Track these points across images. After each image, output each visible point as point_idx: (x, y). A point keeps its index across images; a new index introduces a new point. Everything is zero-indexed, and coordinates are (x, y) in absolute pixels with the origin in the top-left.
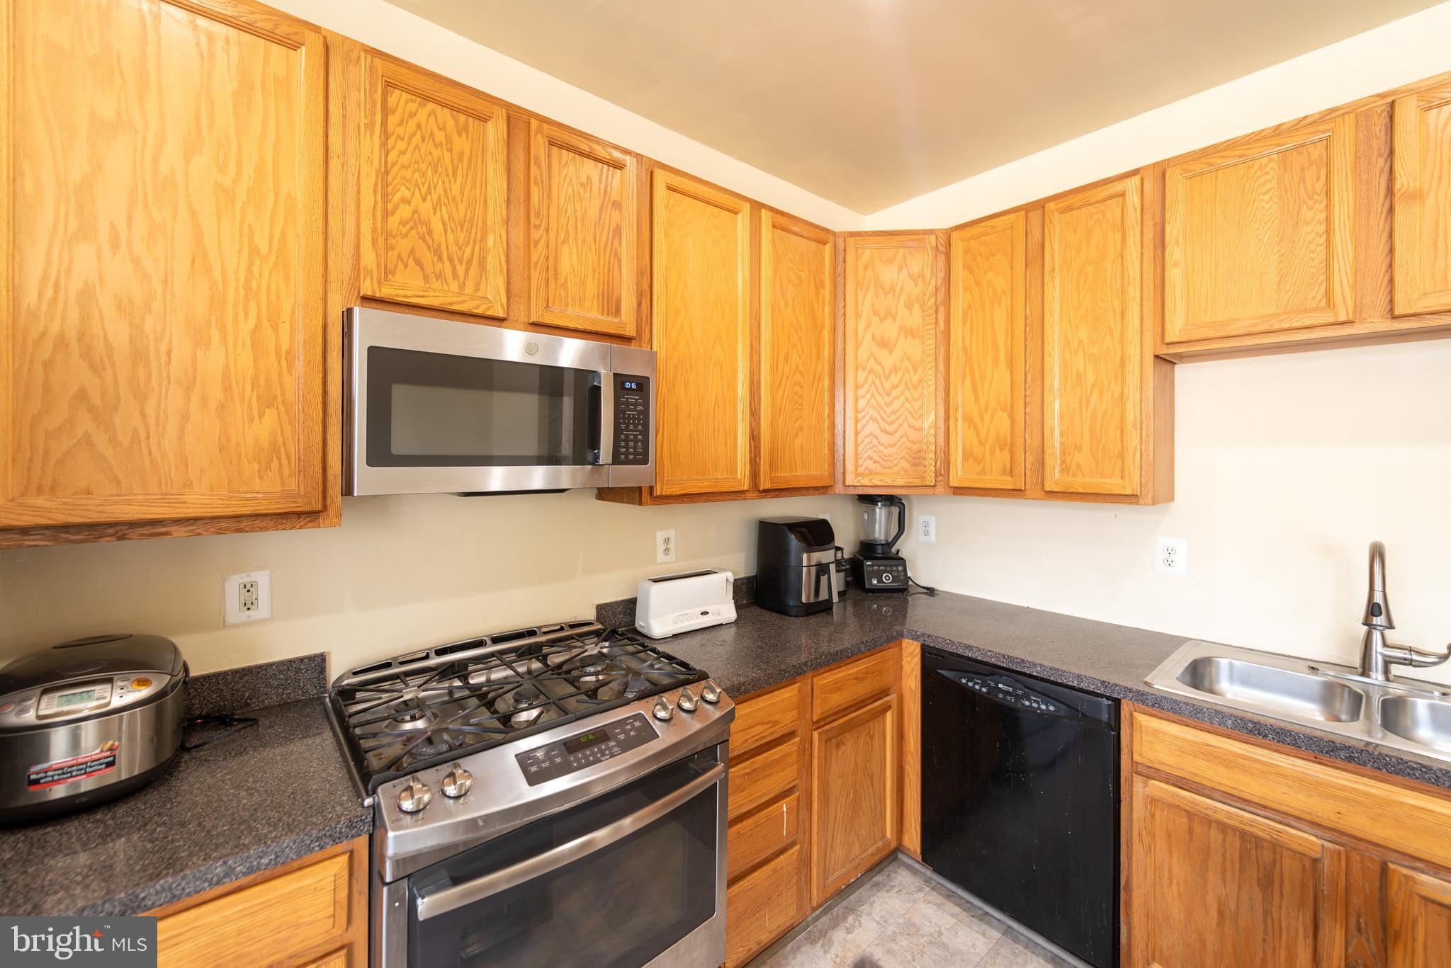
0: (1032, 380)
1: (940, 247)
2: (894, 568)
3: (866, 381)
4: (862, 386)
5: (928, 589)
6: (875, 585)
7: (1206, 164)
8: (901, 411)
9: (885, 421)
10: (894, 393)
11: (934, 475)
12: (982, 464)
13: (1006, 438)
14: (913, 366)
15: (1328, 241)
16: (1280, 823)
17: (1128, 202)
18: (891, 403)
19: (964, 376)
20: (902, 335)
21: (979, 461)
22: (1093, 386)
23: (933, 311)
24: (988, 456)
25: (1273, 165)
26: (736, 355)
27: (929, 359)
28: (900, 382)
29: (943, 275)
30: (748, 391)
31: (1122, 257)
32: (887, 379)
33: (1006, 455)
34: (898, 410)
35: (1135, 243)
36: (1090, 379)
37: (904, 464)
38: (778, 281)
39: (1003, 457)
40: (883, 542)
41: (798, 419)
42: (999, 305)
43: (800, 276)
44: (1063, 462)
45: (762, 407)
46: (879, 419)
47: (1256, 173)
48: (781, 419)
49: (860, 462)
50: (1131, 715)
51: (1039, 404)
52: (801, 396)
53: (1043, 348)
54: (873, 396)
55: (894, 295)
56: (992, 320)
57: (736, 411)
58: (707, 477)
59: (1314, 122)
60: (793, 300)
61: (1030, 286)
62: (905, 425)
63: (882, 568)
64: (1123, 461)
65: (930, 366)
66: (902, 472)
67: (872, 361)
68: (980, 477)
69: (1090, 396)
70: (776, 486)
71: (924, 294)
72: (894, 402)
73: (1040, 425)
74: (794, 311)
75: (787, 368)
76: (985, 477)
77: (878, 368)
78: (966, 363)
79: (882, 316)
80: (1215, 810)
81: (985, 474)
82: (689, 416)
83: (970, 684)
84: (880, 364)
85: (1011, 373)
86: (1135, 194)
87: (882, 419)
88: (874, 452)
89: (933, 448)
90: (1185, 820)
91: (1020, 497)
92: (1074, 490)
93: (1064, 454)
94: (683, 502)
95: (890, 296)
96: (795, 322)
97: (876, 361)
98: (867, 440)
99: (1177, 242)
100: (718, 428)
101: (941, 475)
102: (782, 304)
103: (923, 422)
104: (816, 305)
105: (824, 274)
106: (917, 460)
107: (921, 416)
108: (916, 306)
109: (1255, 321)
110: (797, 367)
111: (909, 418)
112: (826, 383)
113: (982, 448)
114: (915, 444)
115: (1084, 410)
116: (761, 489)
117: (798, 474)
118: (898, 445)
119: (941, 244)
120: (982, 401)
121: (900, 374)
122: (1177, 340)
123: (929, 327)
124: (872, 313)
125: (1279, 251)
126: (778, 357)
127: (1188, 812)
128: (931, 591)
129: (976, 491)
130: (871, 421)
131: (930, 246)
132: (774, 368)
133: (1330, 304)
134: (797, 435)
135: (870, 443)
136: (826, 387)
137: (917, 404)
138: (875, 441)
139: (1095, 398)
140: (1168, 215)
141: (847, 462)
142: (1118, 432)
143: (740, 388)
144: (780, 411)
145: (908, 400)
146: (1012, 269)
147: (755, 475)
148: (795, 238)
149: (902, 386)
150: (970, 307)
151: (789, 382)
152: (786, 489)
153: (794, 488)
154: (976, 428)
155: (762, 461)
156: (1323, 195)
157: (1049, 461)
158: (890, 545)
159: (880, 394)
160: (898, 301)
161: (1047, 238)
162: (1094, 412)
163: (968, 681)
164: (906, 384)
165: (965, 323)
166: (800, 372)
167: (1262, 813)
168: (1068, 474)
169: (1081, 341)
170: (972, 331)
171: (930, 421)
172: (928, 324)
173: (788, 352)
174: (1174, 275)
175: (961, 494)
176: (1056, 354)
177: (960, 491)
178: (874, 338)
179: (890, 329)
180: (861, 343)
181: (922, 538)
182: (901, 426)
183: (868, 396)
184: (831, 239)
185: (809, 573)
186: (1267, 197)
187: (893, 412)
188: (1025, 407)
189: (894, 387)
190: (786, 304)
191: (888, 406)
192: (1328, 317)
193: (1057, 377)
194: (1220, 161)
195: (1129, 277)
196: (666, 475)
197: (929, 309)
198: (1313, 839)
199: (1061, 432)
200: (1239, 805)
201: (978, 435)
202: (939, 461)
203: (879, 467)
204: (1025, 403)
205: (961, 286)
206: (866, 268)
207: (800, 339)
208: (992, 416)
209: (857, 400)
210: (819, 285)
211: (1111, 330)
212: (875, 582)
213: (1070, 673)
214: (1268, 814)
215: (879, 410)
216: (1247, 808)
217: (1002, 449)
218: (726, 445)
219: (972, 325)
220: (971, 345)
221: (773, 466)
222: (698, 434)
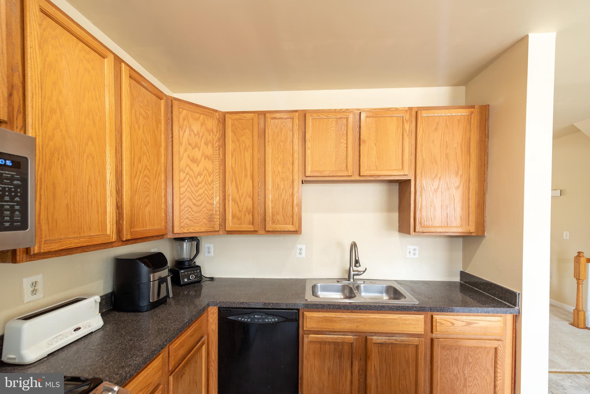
0: (261, 185)
1: (220, 120)
2: (195, 271)
3: (185, 178)
4: (183, 181)
5: (211, 278)
6: (186, 282)
7: (318, 115)
8: (203, 195)
9: (195, 199)
10: (200, 186)
11: (218, 226)
12: (240, 220)
13: (250, 209)
14: (208, 173)
15: (347, 149)
16: (343, 335)
17: (294, 121)
18: (198, 191)
19: (232, 181)
20: (203, 158)
21: (239, 219)
22: (283, 190)
23: (217, 149)
24: (243, 217)
25: (334, 122)
26: (105, 152)
27: (216, 171)
28: (203, 181)
29: (222, 133)
30: (114, 177)
31: (292, 142)
32: (196, 179)
33: (251, 216)
34: (202, 195)
35: (297, 137)
36: (282, 187)
37: (205, 221)
38: (133, 111)
39: (249, 217)
40: (189, 259)
41: (147, 197)
42: (247, 152)
43: (147, 113)
44: (273, 219)
45: (124, 188)
46: (192, 198)
47: (330, 123)
48: (137, 196)
49: (182, 220)
50: (303, 313)
51: (263, 195)
52: (149, 183)
53: (265, 173)
54: (189, 186)
55: (199, 137)
56: (244, 157)
57: (105, 190)
58: (82, 235)
59: (343, 112)
60: (143, 126)
61: (260, 146)
62: (205, 202)
63: (189, 272)
64: (293, 219)
65: (216, 174)
66: (204, 225)
67: (188, 168)
68: (240, 226)
69: (282, 193)
70: (134, 237)
71: (213, 140)
72: (200, 190)
73: (264, 204)
74: (144, 133)
75: (140, 166)
76: (242, 226)
77: (191, 173)
78: (233, 175)
79: (193, 147)
80: (327, 338)
81: (242, 225)
82: (66, 191)
83: (243, 319)
84: (192, 171)
85: (253, 181)
86: (297, 119)
87: (194, 198)
88: (190, 215)
89: (218, 213)
90: (319, 345)
91: (256, 234)
92: (277, 230)
93: (273, 216)
94: (60, 255)
95: (197, 137)
96: (145, 140)
97: (190, 169)
98: (186, 209)
99: (309, 141)
100: (92, 200)
101: (221, 225)
102: (136, 126)
103: (213, 201)
104: (157, 133)
105: (161, 116)
106: (211, 219)
107: (213, 198)
108: (210, 145)
109: (330, 172)
110: (146, 166)
111: (207, 198)
112: (163, 177)
113: (241, 213)
114: (210, 211)
115: (280, 199)
116: (124, 240)
117: (147, 229)
118: (202, 212)
119: (221, 118)
120: (240, 193)
121: (202, 177)
122: (309, 175)
123: (216, 156)
124: (188, 144)
125: (335, 150)
126: (134, 158)
127: (320, 342)
128: (212, 279)
129: (238, 232)
130: (188, 200)
131: (216, 117)
132: (132, 164)
133: (347, 169)
134: (146, 206)
135: (188, 210)
136: (163, 180)
137: (211, 192)
138: (190, 210)
139: (284, 194)
140: (307, 130)
141: (175, 221)
142: (291, 208)
143: (108, 175)
144: (136, 191)
145: (206, 190)
146: (252, 137)
147: (119, 231)
148: (144, 90)
149: (203, 183)
150: (234, 150)
151: (141, 175)
152: (140, 238)
153: (145, 237)
154: (237, 204)
155: (125, 222)
156: (346, 135)
157: (268, 219)
158: (192, 260)
159: (192, 186)
160: (201, 140)
161: (266, 128)
162: (283, 199)
163: (242, 318)
164: (205, 182)
165: (232, 157)
166: (148, 170)
167: (339, 334)
168: (274, 224)
169: (279, 172)
170: (235, 161)
171: (217, 200)
172: (215, 155)
173: (141, 156)
174: (308, 152)
175: (231, 234)
176: (270, 176)
177: (230, 232)
178: (189, 157)
179: (198, 154)
180: (182, 158)
181: (207, 255)
182: (203, 202)
183: (186, 186)
184: (164, 98)
185: (154, 284)
186: (333, 132)
187: (199, 196)
188: (258, 196)
189: (199, 183)
190: (139, 127)
191: (197, 192)
192: (346, 174)
193: (270, 185)
194: (321, 116)
195: (295, 150)
196: (43, 236)
197: (216, 147)
198: (351, 337)
199: (272, 207)
200: (333, 334)
201: (238, 207)
202: (220, 219)
203: (193, 223)
204: (258, 195)
205: (230, 140)
206: (184, 120)
207: (148, 150)
208: (245, 199)
209: (180, 188)
210: (158, 122)
211: (289, 169)
212: (186, 280)
213: (283, 303)
214: (341, 334)
215: (192, 194)
216: (335, 334)
217: (249, 214)
218: (98, 212)
219: (235, 158)
220: (235, 167)
221: (132, 225)
222: (74, 204)
